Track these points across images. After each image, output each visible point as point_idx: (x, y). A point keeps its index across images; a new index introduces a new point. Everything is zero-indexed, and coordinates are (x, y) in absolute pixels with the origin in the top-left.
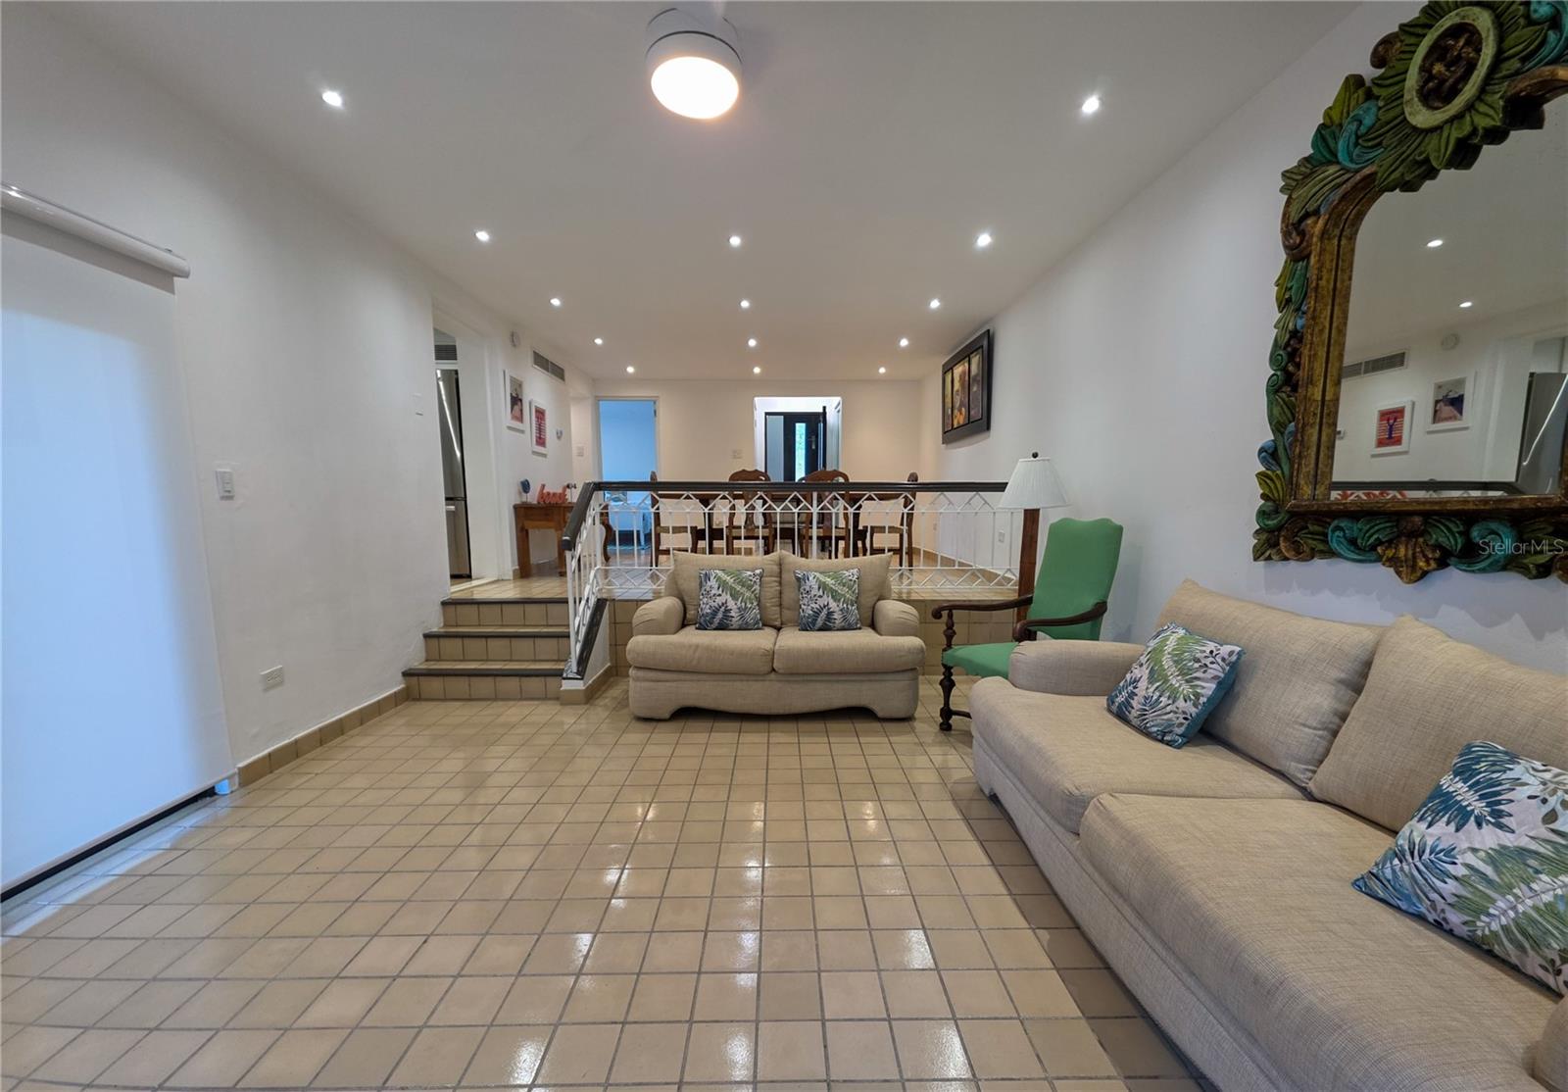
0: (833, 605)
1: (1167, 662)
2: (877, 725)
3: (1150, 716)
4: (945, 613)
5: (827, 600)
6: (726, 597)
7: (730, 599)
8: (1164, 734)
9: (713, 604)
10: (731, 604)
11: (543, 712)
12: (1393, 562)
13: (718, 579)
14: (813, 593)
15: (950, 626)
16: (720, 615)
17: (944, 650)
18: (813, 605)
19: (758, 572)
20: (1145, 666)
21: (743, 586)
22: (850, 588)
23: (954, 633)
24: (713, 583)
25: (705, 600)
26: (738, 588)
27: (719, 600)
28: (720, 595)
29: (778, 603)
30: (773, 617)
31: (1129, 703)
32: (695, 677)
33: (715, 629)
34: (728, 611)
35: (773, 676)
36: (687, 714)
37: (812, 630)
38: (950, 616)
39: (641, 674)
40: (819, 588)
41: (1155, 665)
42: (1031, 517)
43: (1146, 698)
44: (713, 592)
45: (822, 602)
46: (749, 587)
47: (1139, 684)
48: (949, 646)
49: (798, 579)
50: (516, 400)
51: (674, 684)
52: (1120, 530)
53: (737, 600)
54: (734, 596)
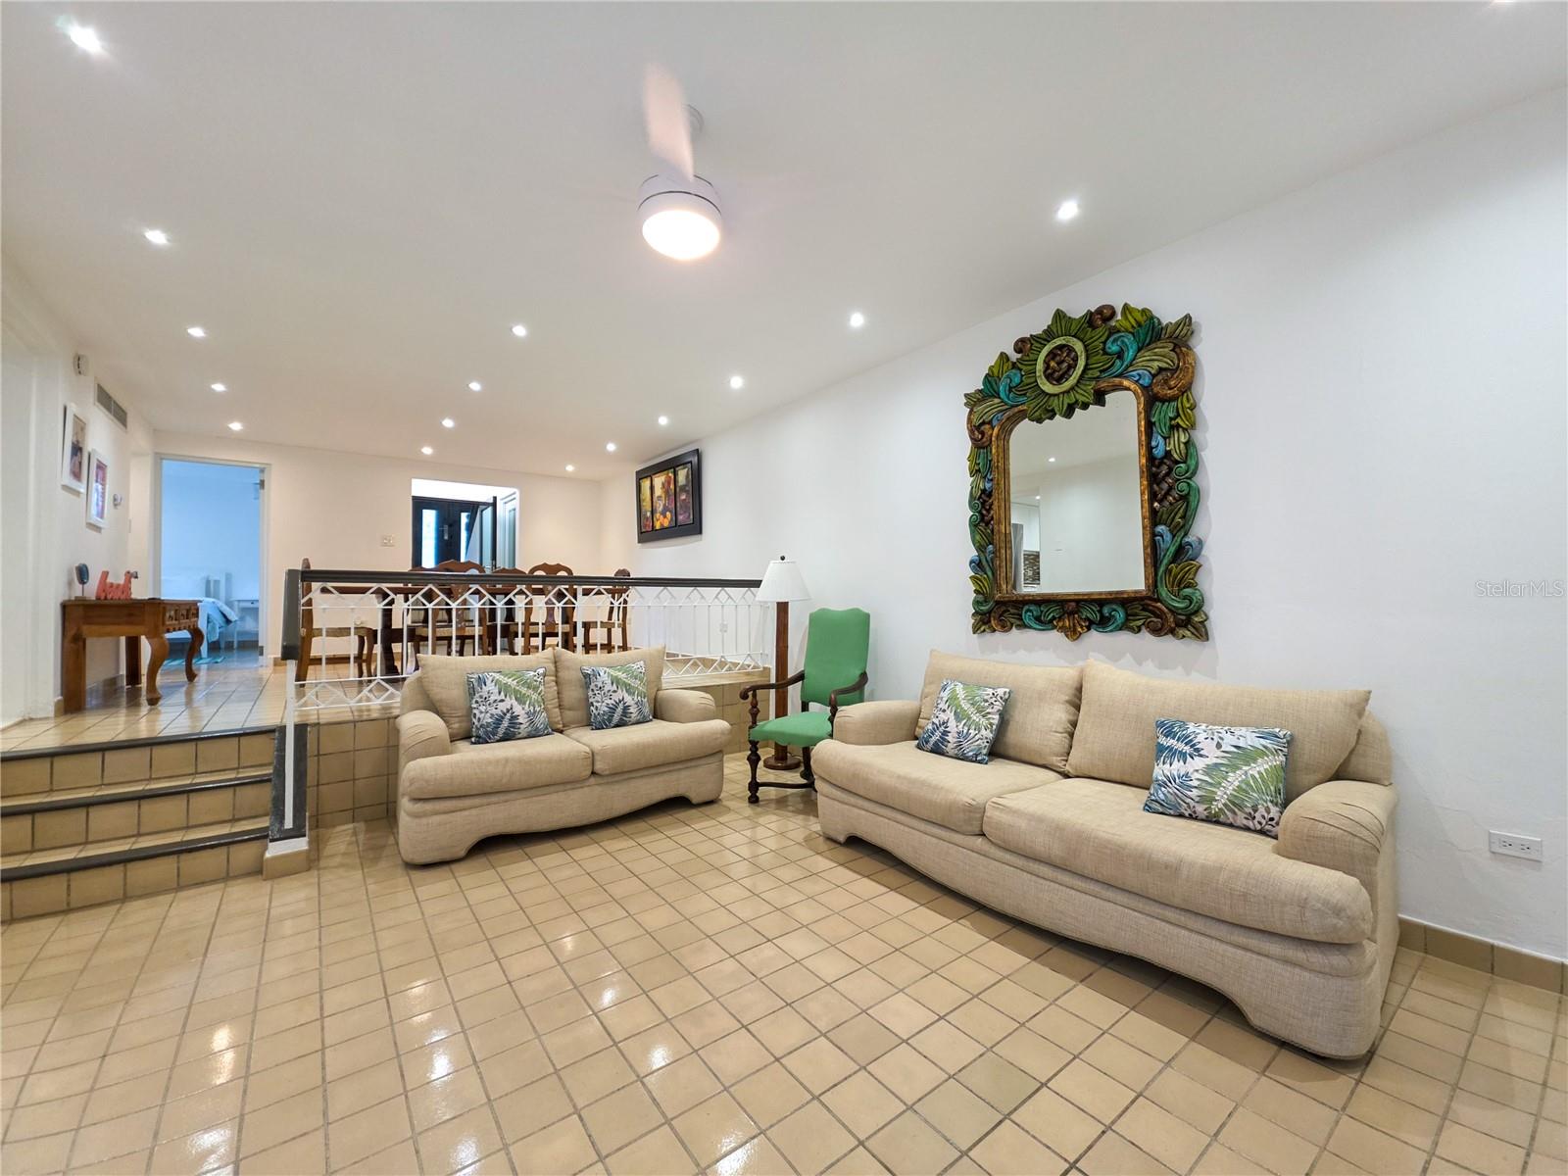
0: (628, 699)
1: (966, 706)
2: (693, 812)
3: (965, 745)
4: (750, 693)
5: (622, 694)
6: (511, 702)
7: (515, 703)
8: (977, 755)
9: (494, 711)
10: (518, 709)
11: (244, 895)
12: (1063, 629)
13: (497, 682)
14: (606, 689)
15: (754, 705)
16: (505, 723)
17: (750, 728)
18: (609, 702)
19: (541, 671)
20: (948, 712)
21: (529, 688)
22: (641, 680)
23: (759, 711)
24: (490, 687)
25: (483, 708)
26: (524, 690)
27: (503, 707)
28: (502, 701)
29: (557, 705)
30: (556, 720)
31: (945, 740)
32: (502, 797)
33: (498, 741)
34: (514, 718)
35: (593, 780)
36: (490, 845)
37: (607, 727)
38: (754, 696)
39: (419, 807)
40: (612, 684)
41: (957, 708)
42: (783, 608)
43: (959, 733)
44: (492, 698)
45: (616, 697)
46: (535, 689)
47: (949, 724)
48: (754, 723)
49: (586, 676)
50: (77, 449)
51: (474, 812)
52: (868, 616)
53: (525, 704)
54: (521, 700)
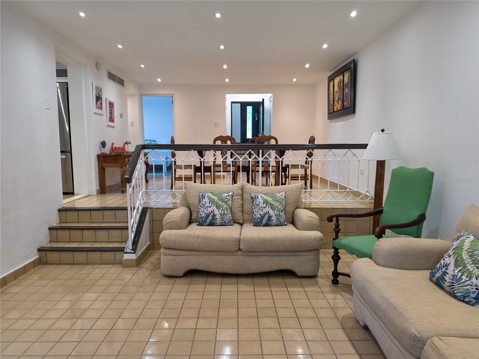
0: (271, 212)
1: (465, 256)
2: (297, 280)
3: (456, 287)
4: (334, 219)
5: (268, 209)
6: (214, 208)
7: (215, 209)
8: (465, 297)
9: (206, 212)
10: (216, 212)
11: (114, 271)
13: (209, 198)
14: (260, 205)
15: (337, 226)
16: (210, 218)
17: (334, 239)
18: (261, 212)
19: (230, 194)
20: (452, 258)
21: (223, 202)
22: (281, 203)
23: (340, 230)
24: (206, 200)
25: (202, 209)
26: (220, 203)
27: (210, 210)
28: (210, 207)
29: (241, 210)
30: (239, 218)
31: (443, 278)
32: (197, 253)
33: (207, 225)
34: (214, 215)
35: (239, 252)
36: (192, 273)
37: (260, 226)
38: (337, 221)
39: (167, 251)
40: (264, 203)
41: (458, 257)
42: (381, 165)
43: (453, 276)
44: (206, 205)
45: (265, 210)
46: (226, 202)
47: (449, 268)
48: (337, 237)
49: (252, 198)
50: (98, 98)
51: (186, 257)
52: (432, 174)
53: (220, 209)
54: (218, 207)
